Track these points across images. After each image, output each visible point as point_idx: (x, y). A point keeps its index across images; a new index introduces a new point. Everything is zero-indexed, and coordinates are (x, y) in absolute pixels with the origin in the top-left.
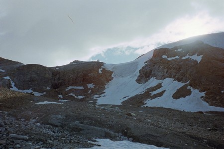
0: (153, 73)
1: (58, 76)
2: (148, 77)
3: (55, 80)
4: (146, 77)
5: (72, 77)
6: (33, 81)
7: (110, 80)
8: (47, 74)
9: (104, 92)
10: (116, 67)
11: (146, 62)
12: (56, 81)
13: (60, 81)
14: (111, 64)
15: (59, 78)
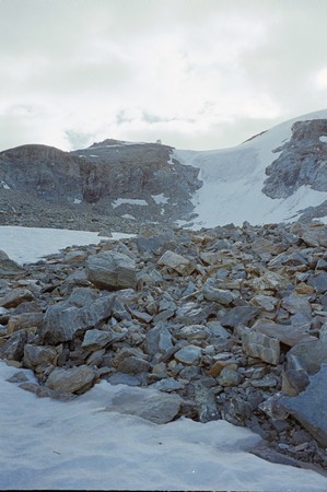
0: (302, 176)
1: (92, 174)
2: (293, 183)
3: (87, 182)
4: (288, 185)
5: (121, 178)
6: (45, 182)
7: (198, 188)
8: (71, 170)
9: (197, 215)
10: (202, 157)
11: (278, 150)
12: (91, 186)
13: (99, 185)
14: (189, 151)
15: (96, 180)
